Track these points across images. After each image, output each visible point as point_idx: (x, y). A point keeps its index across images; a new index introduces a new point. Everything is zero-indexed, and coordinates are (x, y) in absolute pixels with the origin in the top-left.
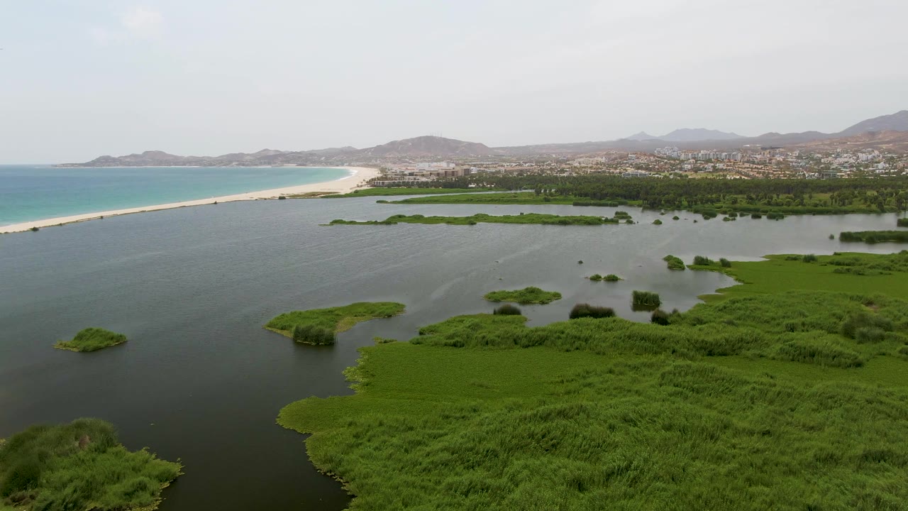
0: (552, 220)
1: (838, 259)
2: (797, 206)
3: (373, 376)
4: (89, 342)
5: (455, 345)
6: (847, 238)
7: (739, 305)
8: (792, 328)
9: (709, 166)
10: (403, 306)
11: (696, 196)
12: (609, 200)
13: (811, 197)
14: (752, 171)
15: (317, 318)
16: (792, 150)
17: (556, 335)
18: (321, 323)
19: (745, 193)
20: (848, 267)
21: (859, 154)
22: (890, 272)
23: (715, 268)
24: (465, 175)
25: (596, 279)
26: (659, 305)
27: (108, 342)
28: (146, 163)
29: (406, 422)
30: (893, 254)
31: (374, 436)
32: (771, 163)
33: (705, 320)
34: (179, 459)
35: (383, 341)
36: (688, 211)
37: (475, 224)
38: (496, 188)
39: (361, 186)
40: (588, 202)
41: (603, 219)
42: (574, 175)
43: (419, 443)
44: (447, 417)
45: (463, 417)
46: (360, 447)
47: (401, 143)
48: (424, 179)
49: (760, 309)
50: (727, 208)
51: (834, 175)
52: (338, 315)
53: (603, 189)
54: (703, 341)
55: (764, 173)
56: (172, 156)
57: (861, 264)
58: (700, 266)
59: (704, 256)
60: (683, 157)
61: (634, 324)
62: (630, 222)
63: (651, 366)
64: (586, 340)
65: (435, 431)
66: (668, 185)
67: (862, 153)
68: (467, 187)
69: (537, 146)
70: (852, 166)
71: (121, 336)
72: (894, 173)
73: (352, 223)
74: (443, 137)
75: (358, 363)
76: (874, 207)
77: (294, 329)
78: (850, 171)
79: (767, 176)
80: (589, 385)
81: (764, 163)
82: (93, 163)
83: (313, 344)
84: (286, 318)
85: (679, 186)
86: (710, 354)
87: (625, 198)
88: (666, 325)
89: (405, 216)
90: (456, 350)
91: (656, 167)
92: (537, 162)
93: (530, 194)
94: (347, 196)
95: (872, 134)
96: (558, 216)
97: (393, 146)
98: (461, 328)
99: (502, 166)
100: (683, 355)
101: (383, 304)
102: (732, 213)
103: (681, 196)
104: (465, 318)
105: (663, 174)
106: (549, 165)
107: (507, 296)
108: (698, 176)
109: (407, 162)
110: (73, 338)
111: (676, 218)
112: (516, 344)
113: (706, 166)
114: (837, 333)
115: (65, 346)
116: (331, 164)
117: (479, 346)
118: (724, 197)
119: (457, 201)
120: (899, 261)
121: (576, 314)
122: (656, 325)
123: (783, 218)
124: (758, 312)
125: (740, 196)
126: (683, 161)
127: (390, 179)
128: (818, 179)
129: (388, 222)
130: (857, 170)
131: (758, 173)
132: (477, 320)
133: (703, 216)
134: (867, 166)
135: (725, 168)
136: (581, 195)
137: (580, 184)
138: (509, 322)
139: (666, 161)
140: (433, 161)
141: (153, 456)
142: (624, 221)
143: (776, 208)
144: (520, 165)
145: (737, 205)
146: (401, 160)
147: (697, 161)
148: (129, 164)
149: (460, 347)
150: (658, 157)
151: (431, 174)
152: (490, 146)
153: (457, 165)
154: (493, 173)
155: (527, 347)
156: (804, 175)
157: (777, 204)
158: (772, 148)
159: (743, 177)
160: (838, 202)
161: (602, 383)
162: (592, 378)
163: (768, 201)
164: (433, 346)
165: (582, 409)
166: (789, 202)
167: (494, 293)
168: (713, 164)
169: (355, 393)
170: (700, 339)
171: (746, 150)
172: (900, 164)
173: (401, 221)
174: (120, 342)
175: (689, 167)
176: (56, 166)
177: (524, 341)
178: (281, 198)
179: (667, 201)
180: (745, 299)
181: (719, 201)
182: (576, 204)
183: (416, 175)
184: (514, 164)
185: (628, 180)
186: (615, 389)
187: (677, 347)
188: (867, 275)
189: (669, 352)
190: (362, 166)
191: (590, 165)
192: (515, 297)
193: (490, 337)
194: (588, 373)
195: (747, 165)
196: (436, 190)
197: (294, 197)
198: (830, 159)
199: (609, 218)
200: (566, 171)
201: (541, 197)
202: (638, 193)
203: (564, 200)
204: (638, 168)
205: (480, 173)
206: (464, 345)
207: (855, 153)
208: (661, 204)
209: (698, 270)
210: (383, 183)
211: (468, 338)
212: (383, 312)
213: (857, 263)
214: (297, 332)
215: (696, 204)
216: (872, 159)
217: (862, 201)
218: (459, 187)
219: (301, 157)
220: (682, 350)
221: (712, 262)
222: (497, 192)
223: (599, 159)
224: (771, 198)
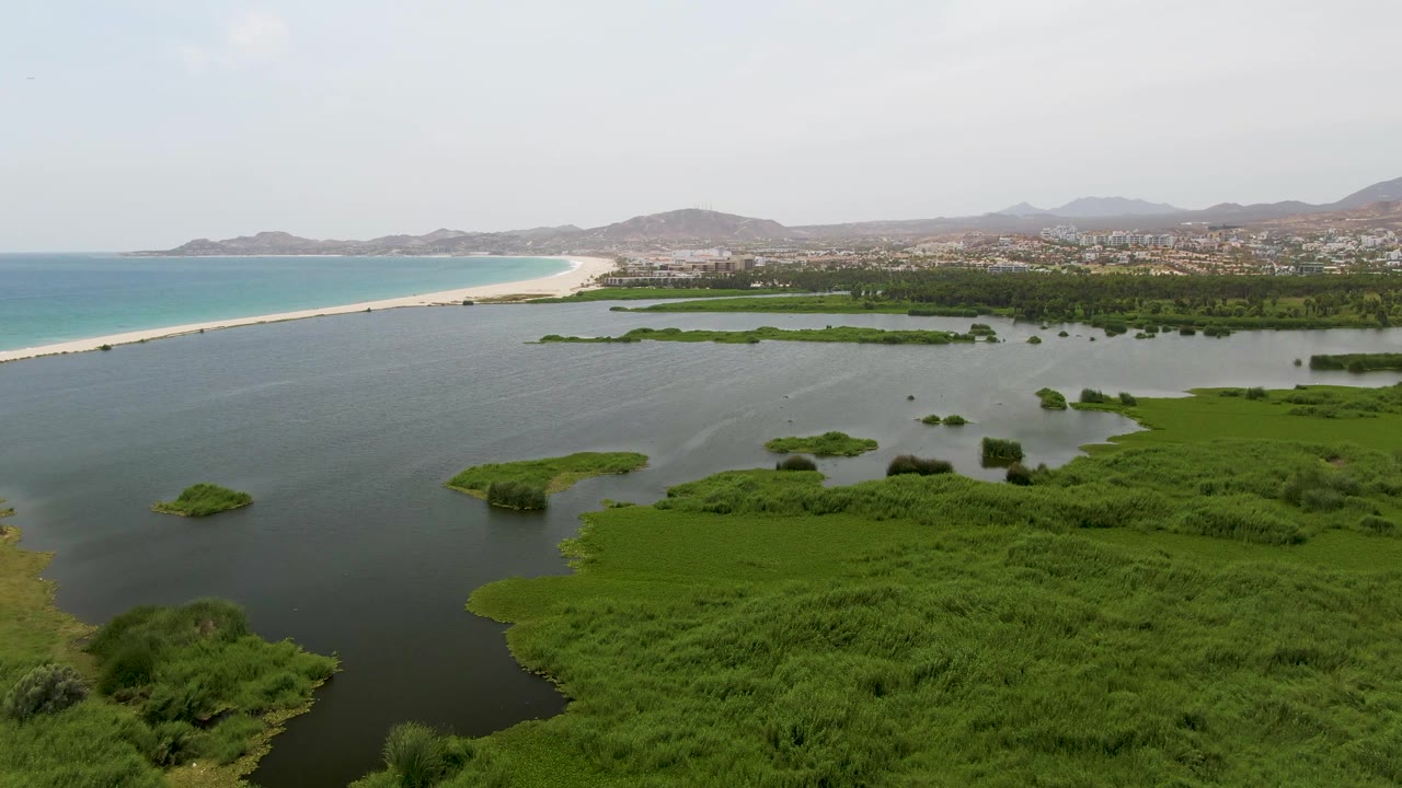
0: (874, 337)
1: (1300, 394)
2: (1253, 316)
3: (600, 550)
4: (200, 503)
5: (718, 511)
6: (1321, 364)
7: (1137, 458)
8: (1209, 490)
9: (1124, 256)
10: (646, 458)
11: (1098, 300)
12: (963, 307)
13: (1274, 303)
14: (1190, 263)
15: (522, 472)
16: (1257, 231)
17: (862, 498)
18: (527, 479)
19: (1173, 297)
20: (1311, 406)
21: (1363, 237)
22: (1377, 414)
23: (1112, 407)
24: (747, 268)
25: (932, 421)
26: (1020, 458)
27: (227, 503)
28: (261, 250)
29: (645, 609)
30: (1385, 388)
31: (600, 626)
32: (1221, 251)
33: (1083, 479)
34: (335, 653)
35: (615, 505)
36: (1085, 323)
37: (758, 342)
38: (793, 289)
39: (588, 286)
40: (932, 310)
41: (952, 335)
42: (914, 269)
43: (662, 635)
44: (702, 603)
45: (724, 604)
46: (581, 639)
47: (650, 219)
48: (683, 275)
49: (1166, 464)
50: (1145, 318)
51: (1320, 270)
52: (551, 469)
53: (955, 291)
54: (1075, 507)
55: (1210, 265)
56: (299, 239)
57: (1333, 403)
58: (1087, 405)
59: (1096, 389)
60: (1083, 242)
61: (978, 483)
62: (992, 340)
63: (996, 539)
64: (907, 505)
65: (685, 621)
66: (1058, 284)
67: (1368, 234)
68: (748, 287)
69: (860, 225)
70: (1349, 255)
71: (244, 495)
73: (573, 340)
74: (714, 209)
75: (580, 534)
76: (1371, 318)
77: (488, 487)
78: (1346, 263)
79: (1214, 271)
80: (905, 564)
81: (1210, 251)
82: (181, 251)
83: (516, 508)
84: (476, 473)
85: (1072, 286)
86: (1085, 525)
87: (989, 303)
88: (1026, 485)
89: (651, 331)
90: (718, 518)
91: (1042, 256)
92: (859, 250)
93: (844, 298)
94: (565, 300)
95: (1386, 205)
96: (882, 332)
97: (637, 224)
98: (727, 487)
99: (804, 255)
100: (1045, 526)
101: (617, 455)
102: (1151, 327)
103: (1075, 301)
104: (736, 475)
105: (1053, 267)
106: (877, 253)
107: (798, 444)
108: (1105, 271)
109: (657, 249)
110: (177, 497)
111: (1063, 335)
112: (805, 509)
113: (1119, 255)
114: (1275, 498)
115: (166, 509)
116: (543, 252)
117: (752, 511)
118: (1140, 302)
119: (733, 309)
120: (1392, 398)
121: (896, 469)
122: (1010, 485)
123: (1228, 334)
124: (1164, 468)
125: (1166, 301)
126: (1083, 248)
127: (631, 275)
128: (1294, 275)
129: (626, 340)
130: (1357, 261)
131: (1201, 266)
132: (750, 477)
133: (1106, 331)
134: (1373, 256)
135: (1148, 258)
136: (921, 299)
137: (922, 283)
138: (798, 480)
139: (1057, 247)
140: (697, 248)
141: (300, 649)
142: (984, 338)
143: (1218, 320)
145: (1161, 315)
146: (648, 246)
147: (1105, 247)
148: (234, 251)
149: (726, 513)
150: (1046, 242)
151: (694, 267)
152: (786, 224)
153: (733, 253)
154: (789, 266)
155: (821, 513)
156: (1273, 269)
157: (1222, 314)
158: (1225, 227)
159: (1175, 272)
160: (1316, 311)
161: (923, 561)
162: (910, 556)
163: (1208, 309)
164: (686, 511)
165: (890, 594)
166: (1240, 310)
167: (780, 440)
168: (1129, 253)
169: (574, 573)
170: (1073, 503)
171: (1184, 231)
173: (646, 337)
174: (242, 503)
175: (1093, 256)
176: (126, 254)
177: (817, 506)
178: (466, 303)
179: (1052, 309)
180: (1147, 451)
181: (1132, 308)
182: (913, 313)
183: (671, 269)
184: (822, 253)
185: (995, 276)
186: (942, 569)
187: (1036, 515)
188: (1340, 418)
189: (1025, 522)
190: (589, 255)
191: (940, 254)
192: (811, 446)
193: (770, 499)
194: (905, 548)
195: (1183, 254)
196: (702, 291)
197: (486, 301)
198: (1316, 244)
199: (960, 333)
200: (902, 263)
201: (861, 303)
202: (1010, 296)
203: (895, 307)
204: (1014, 259)
205: (769, 265)
206: (730, 511)
207: (1356, 235)
208: (1042, 313)
209: (1086, 409)
210: (621, 281)
211: (737, 500)
212: (616, 466)
213: (1328, 400)
214: (493, 489)
215: (1096, 313)
216: (1381, 245)
217: (1355, 310)
218: (736, 286)
219: (496, 242)
220: (1044, 519)
221: (1108, 399)
222: (796, 295)
223: (955, 245)
224: (1214, 304)
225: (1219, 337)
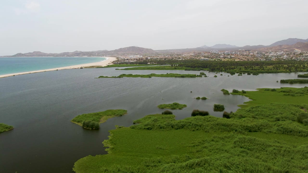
0: (178, 76)
1: (283, 90)
2: (262, 70)
3: (115, 144)
5: (148, 129)
6: (283, 82)
7: (255, 109)
8: (278, 120)
9: (229, 56)
10: (126, 111)
11: (227, 67)
12: (197, 68)
13: (266, 67)
14: (243, 58)
15: (92, 117)
16: (255, 51)
17: (188, 124)
18: (94, 120)
19: (243, 66)
20: (289, 93)
21: (277, 52)
22: (303, 95)
23: (240, 94)
24: (146, 60)
25: (198, 98)
26: (224, 109)
27: (5, 129)
28: (33, 55)
29: (130, 169)
30: (302, 88)
32: (249, 56)
33: (244, 116)
36: (225, 72)
37: (151, 77)
38: (157, 64)
39: (110, 64)
40: (190, 69)
41: (196, 75)
42: (184, 59)
44: (148, 166)
45: (155, 166)
47: (124, 49)
48: (132, 61)
50: (238, 71)
51: (271, 60)
52: (101, 115)
53: (194, 65)
55: (247, 59)
56: (43, 53)
57: (292, 92)
58: (234, 93)
59: (236, 89)
60: (220, 53)
62: (206, 76)
63: (229, 137)
64: (200, 126)
66: (216, 63)
67: (278, 52)
68: (147, 64)
69: (170, 50)
70: (275, 57)
71: (11, 127)
72: (290, 59)
73: (106, 77)
74: (138, 46)
75: (109, 138)
77: (83, 122)
78: (275, 58)
80: (205, 147)
81: (247, 55)
82: (15, 56)
83: (91, 129)
84: (80, 117)
85: (220, 64)
86: (250, 131)
87: (202, 68)
88: (229, 118)
89: (125, 75)
90: (148, 131)
91: (211, 57)
92: (170, 55)
93: (169, 66)
94: (105, 67)
95: (281, 46)
96: (180, 74)
97: (121, 50)
98: (150, 121)
99: (159, 56)
100: (240, 132)
101: (119, 110)
102: (240, 73)
103: (221, 67)
104: (151, 116)
105: (214, 59)
106: (174, 56)
107: (166, 106)
108: (226, 60)
109: (125, 55)
111: (221, 75)
112: (173, 128)
113: (228, 56)
114: (295, 121)
116: (100, 56)
117: (158, 129)
118: (237, 67)
119: (144, 69)
120: (305, 91)
121: (194, 114)
122: (225, 119)
123: (258, 74)
124: (263, 112)
125: (242, 67)
126: (220, 55)
127: (120, 61)
128: (265, 61)
129: (120, 77)
130: (277, 58)
131: (245, 59)
132: (156, 117)
133: (231, 74)
134: (280, 56)
135: (234, 57)
136: (187, 67)
137: (186, 63)
138: (169, 118)
139: (214, 55)
140: (135, 55)
142: (204, 76)
144: (165, 56)
145: (241, 70)
146: (124, 55)
147: (224, 55)
148: (28, 56)
149: (150, 129)
150: (211, 53)
151: (134, 59)
152: (154, 50)
153: (143, 56)
154: (156, 59)
155: (177, 129)
156: (260, 59)
157: (255, 70)
158: (248, 50)
159: (241, 60)
160: (275, 69)
161: (210, 146)
162: (206, 144)
163: (252, 69)
164: (139, 129)
165: (206, 161)
166: (259, 69)
167: (161, 105)
168: (230, 56)
169: (107, 153)
170: (246, 125)
171: (240, 51)
172: (291, 56)
173: (124, 76)
174: (11, 129)
175: (222, 57)
177: (176, 127)
178: (81, 68)
179: (217, 69)
180: (256, 107)
181: (235, 68)
182: (186, 70)
183: (129, 60)
184: (163, 56)
185: (202, 61)
186: (217, 149)
187: (237, 129)
188: (296, 96)
189: (234, 131)
190: (110, 57)
191: (188, 56)
192: (169, 107)
193: (162, 125)
194: (204, 141)
195: (241, 56)
196: (136, 65)
197: (86, 67)
198: (268, 54)
199: (198, 75)
200: (181, 58)
201: (174, 67)
202: (207, 66)
203: (181, 68)
204: (205, 57)
205: (151, 59)
206: (152, 129)
207: (276, 52)
208: (215, 70)
209: (235, 94)
210: (118, 63)
211: (153, 126)
212: (119, 114)
213: (291, 91)
214: (84, 124)
215: (227, 70)
216: (282, 54)
217: (283, 69)
218: (144, 64)
219: (89, 54)
220: (239, 130)
221: (239, 92)
222: (158, 66)
223: (191, 54)
224: (253, 67)
225: (256, 75)
